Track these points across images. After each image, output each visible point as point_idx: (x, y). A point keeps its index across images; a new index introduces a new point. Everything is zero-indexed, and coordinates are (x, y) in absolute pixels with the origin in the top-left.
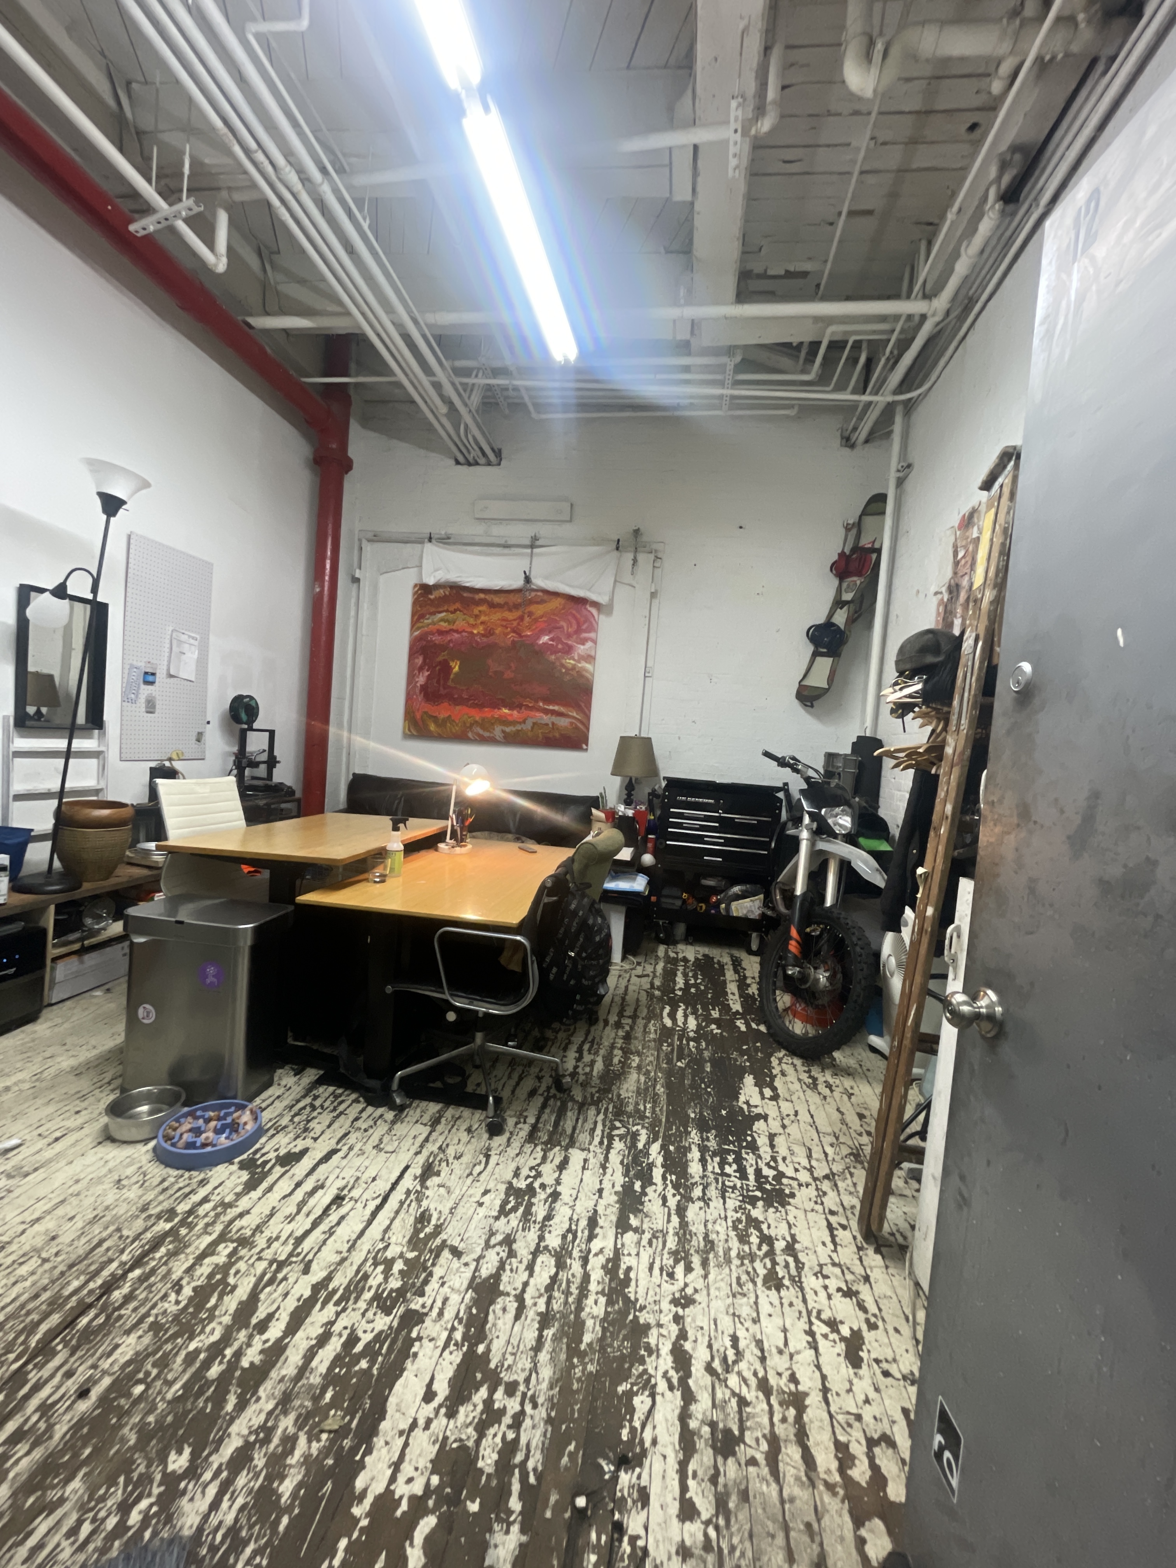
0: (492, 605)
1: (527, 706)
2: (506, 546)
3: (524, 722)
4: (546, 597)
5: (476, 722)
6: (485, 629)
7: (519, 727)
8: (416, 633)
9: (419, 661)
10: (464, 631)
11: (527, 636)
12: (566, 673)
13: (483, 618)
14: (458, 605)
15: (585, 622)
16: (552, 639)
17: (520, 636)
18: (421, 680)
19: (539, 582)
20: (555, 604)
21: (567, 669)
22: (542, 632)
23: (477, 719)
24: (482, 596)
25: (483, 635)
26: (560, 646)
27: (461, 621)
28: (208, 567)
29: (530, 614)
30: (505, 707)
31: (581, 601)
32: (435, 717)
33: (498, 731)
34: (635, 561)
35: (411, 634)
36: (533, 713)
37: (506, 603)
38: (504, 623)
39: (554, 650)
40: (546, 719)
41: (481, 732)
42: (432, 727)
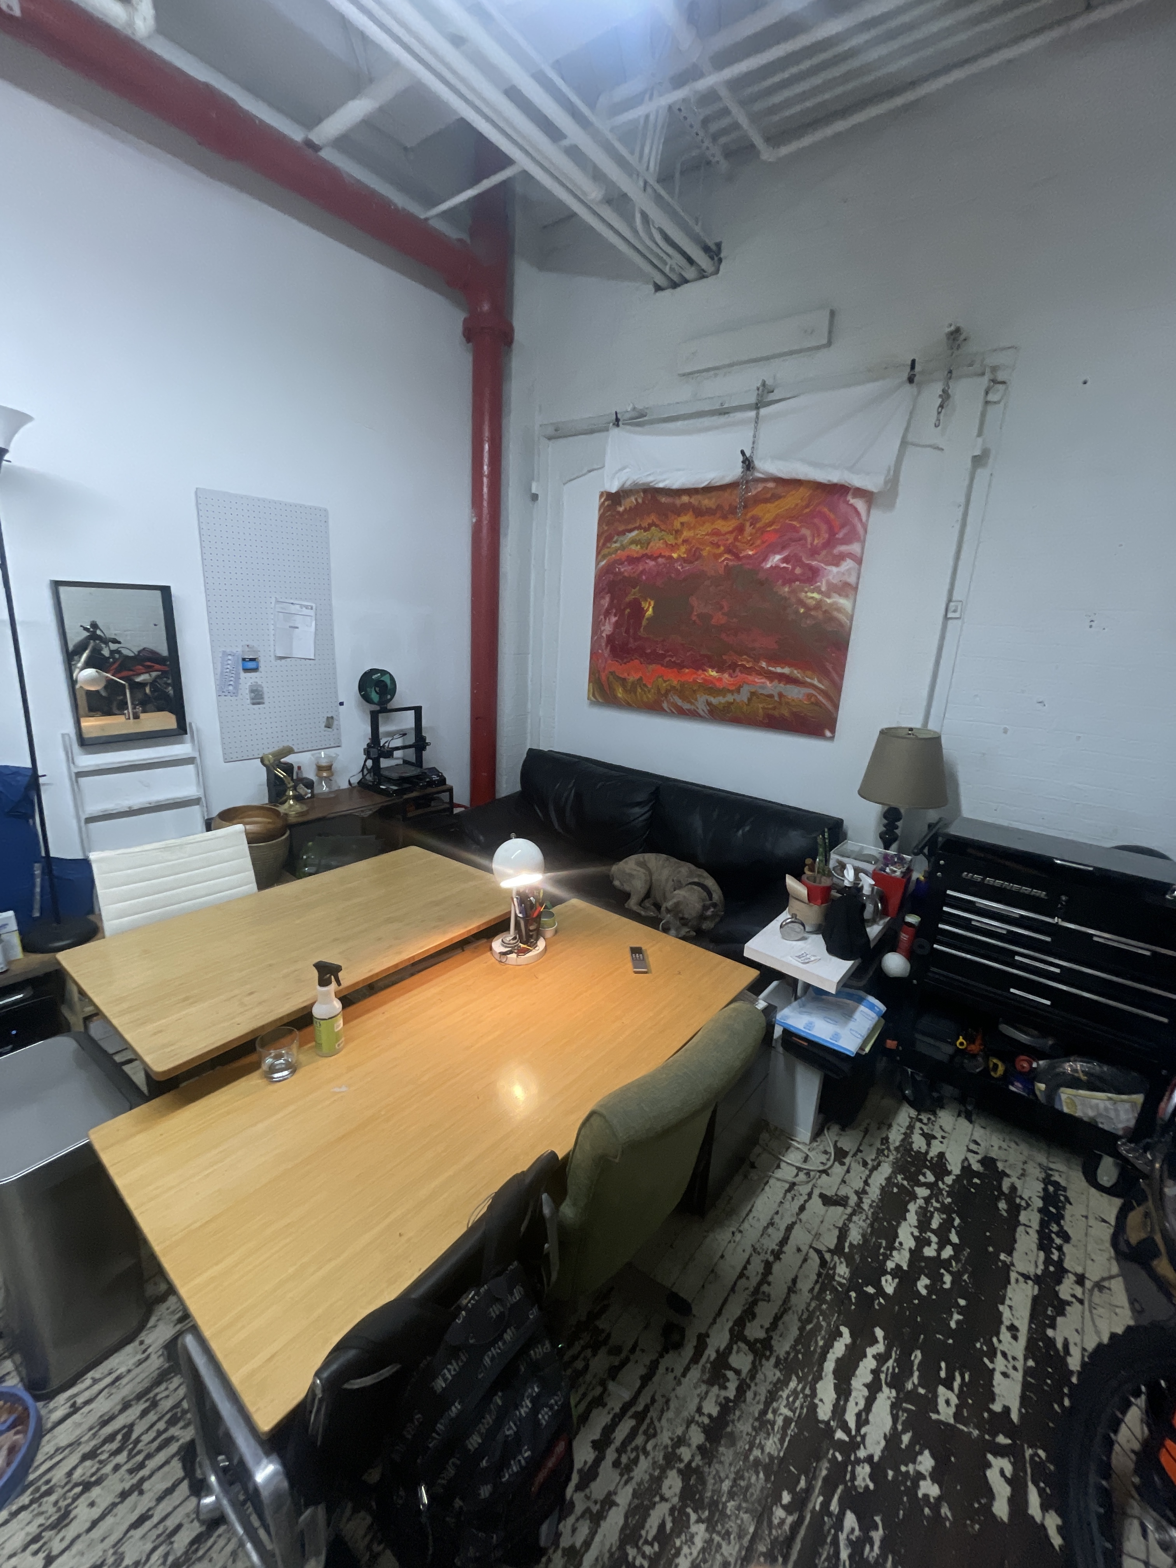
0: (699, 512)
1: (743, 666)
2: (723, 412)
3: (738, 691)
4: (780, 490)
5: (673, 688)
6: (688, 551)
7: (730, 698)
8: (603, 563)
9: (606, 602)
10: (660, 556)
11: (749, 557)
12: (806, 615)
13: (686, 534)
14: (653, 518)
15: (843, 526)
16: (785, 560)
17: (737, 557)
18: (607, 629)
19: (767, 466)
20: (793, 500)
21: (808, 609)
22: (773, 549)
23: (675, 683)
24: (685, 499)
25: (685, 560)
26: (798, 571)
27: (657, 541)
28: (320, 517)
29: (754, 520)
30: (713, 668)
31: (839, 490)
32: (624, 679)
33: (701, 702)
34: (946, 396)
35: (597, 563)
36: (750, 678)
37: (719, 507)
38: (715, 539)
39: (789, 578)
40: (770, 687)
41: (679, 702)
42: (620, 693)
